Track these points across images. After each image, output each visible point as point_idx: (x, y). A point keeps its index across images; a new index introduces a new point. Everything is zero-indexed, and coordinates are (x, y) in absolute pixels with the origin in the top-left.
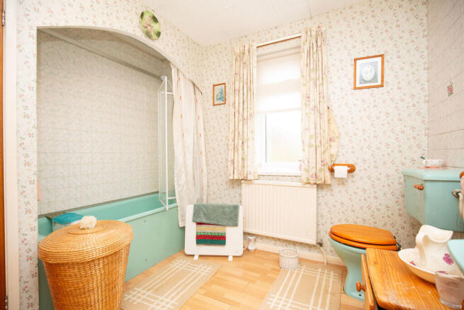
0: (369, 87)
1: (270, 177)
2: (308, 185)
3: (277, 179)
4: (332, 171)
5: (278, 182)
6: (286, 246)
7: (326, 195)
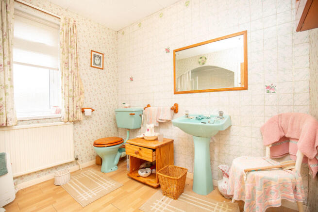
0: (97, 68)
1: (30, 122)
2: (68, 123)
3: (38, 122)
4: (83, 112)
5: (38, 125)
6: (49, 172)
7: (77, 127)
